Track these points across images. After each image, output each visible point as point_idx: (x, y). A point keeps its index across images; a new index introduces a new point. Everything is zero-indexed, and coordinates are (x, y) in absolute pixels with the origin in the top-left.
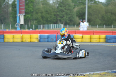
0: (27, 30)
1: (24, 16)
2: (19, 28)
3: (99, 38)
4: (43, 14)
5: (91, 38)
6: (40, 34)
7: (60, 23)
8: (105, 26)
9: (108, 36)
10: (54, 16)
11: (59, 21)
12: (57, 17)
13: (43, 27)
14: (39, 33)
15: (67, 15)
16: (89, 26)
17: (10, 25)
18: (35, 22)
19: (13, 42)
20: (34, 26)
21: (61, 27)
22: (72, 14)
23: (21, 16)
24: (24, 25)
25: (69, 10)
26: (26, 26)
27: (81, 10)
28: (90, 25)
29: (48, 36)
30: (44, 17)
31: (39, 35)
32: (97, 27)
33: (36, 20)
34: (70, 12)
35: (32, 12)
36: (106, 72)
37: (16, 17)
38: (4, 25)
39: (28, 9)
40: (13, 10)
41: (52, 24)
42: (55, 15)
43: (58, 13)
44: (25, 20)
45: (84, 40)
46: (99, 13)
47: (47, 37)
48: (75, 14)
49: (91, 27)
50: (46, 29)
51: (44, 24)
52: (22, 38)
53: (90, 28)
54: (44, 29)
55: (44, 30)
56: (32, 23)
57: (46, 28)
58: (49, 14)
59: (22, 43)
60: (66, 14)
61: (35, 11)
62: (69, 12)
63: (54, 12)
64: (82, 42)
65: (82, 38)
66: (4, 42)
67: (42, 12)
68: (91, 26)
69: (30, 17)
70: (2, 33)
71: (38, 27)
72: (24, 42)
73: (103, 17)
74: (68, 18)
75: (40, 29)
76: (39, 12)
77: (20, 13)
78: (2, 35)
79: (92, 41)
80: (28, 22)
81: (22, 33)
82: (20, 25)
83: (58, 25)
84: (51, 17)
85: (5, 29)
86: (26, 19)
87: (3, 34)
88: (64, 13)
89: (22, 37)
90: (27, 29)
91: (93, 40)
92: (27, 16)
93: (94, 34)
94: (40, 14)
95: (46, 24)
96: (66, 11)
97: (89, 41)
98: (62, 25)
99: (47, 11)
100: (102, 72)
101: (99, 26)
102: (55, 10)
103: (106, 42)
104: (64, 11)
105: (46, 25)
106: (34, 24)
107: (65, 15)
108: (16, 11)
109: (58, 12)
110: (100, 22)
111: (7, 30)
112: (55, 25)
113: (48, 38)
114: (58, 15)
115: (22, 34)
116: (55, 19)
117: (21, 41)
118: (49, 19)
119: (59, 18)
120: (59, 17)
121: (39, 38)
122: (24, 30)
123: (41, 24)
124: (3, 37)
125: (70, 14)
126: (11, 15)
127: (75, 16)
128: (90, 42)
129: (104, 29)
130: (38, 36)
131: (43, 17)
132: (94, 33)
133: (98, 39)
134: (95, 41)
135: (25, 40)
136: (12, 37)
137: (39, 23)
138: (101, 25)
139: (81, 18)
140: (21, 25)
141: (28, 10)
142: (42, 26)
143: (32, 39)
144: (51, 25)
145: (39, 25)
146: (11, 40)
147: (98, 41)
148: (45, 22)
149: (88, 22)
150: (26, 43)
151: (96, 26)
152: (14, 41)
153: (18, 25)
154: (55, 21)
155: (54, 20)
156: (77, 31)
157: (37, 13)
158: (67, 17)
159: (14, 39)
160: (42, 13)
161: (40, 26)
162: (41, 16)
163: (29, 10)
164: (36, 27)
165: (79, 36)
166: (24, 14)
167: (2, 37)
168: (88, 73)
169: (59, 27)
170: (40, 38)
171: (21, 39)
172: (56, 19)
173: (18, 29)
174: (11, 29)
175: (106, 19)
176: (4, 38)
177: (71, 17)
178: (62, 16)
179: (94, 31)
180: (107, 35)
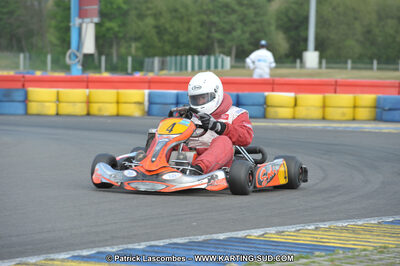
0: (106, 75)
1: (96, 24)
2: (80, 67)
3: (355, 107)
4: (162, 21)
5: (324, 107)
6: (149, 88)
7: (220, 52)
8: (375, 62)
9: (385, 99)
10: (199, 29)
11: (216, 45)
12: (210, 31)
13: (163, 67)
14: (147, 85)
15: (245, 24)
16: (320, 63)
17: (49, 57)
18: (134, 45)
19: (57, 114)
20: (130, 59)
21: (222, 67)
22: (261, 22)
23: (84, 26)
24: (96, 56)
25: (252, 5)
26: (103, 58)
27: (294, 6)
28: (324, 62)
29: (177, 96)
30: (166, 29)
31: (147, 92)
32: (346, 68)
33: (137, 39)
34: (257, 14)
35: (125, 14)
36: (374, 221)
37: (68, 29)
38: (27, 55)
39: (111, 3)
40: (58, 5)
41: (193, 55)
42: (203, 24)
43: (215, 19)
44: (101, 40)
45: (301, 112)
46: (356, 19)
47: (174, 101)
48: (273, 21)
49: (327, 68)
50: (173, 72)
51: (164, 54)
52: (88, 102)
53: (324, 70)
54: (164, 72)
55: (164, 74)
56: (123, 50)
57: (170, 69)
58: (181, 19)
59: (88, 119)
60: (243, 20)
61: (136, 9)
62: (251, 12)
63: (199, 13)
64: (294, 118)
65: (296, 105)
66: (26, 113)
67: (161, 13)
68: (327, 63)
69: (117, 29)
70: (19, 85)
71: (146, 64)
72: (94, 116)
73: (369, 32)
74: (247, 35)
75: (152, 70)
76: (149, 12)
77: (82, 15)
78: (17, 90)
79: (328, 116)
80: (111, 46)
81: (88, 84)
82: (81, 57)
83: (212, 59)
84: (189, 30)
85: (31, 71)
86: (104, 36)
87: (23, 86)
88: (233, 18)
89: (88, 97)
90: (107, 70)
91: (331, 113)
92: (108, 24)
93: (335, 92)
94: (150, 21)
95: (170, 55)
96: (243, 8)
97: (317, 114)
98: (228, 60)
99: (176, 10)
100: (360, 223)
101: (353, 62)
102: (205, 7)
103: (378, 118)
104: (234, 11)
105: (173, 58)
106: (129, 54)
107: (239, 25)
108: (69, 9)
109: (213, 12)
110: (358, 49)
111: (38, 73)
112: (204, 58)
113: (177, 104)
114: (213, 24)
115: (87, 87)
116: (203, 37)
117: (85, 112)
118: (182, 39)
119: (217, 36)
120: (217, 31)
121: (146, 104)
122: (97, 75)
123: (154, 56)
124: (22, 98)
125: (254, 22)
126: (53, 23)
127: (273, 28)
128: (324, 119)
129: (374, 74)
130: (142, 95)
131: (160, 31)
132: (336, 87)
133: (351, 110)
134: (337, 117)
135: (100, 110)
136: (54, 98)
137: (149, 51)
138: (363, 60)
139: (293, 33)
140: (87, 57)
141: (109, 6)
142: (157, 61)
143: (122, 106)
144: (190, 58)
145: (149, 57)
146: (51, 109)
147: (349, 116)
148: (168, 48)
149: (316, 49)
150: (101, 119)
151: (346, 63)
152: (61, 112)
153: (77, 57)
154: (201, 44)
155: (200, 39)
156: (277, 79)
157: (141, 16)
158: (243, 32)
159: (61, 105)
160: (157, 16)
161: (151, 60)
162: (156, 27)
163: (115, 6)
164: (139, 66)
165: (286, 97)
166: (96, 20)
167: (19, 96)
168: (313, 227)
169: (216, 67)
170: (151, 103)
171: (84, 105)
172: (208, 37)
173: (77, 70)
174: (53, 70)
175: (380, 39)
176: (25, 100)
177: (258, 31)
178: (227, 27)
179: (336, 82)
180: (380, 95)
